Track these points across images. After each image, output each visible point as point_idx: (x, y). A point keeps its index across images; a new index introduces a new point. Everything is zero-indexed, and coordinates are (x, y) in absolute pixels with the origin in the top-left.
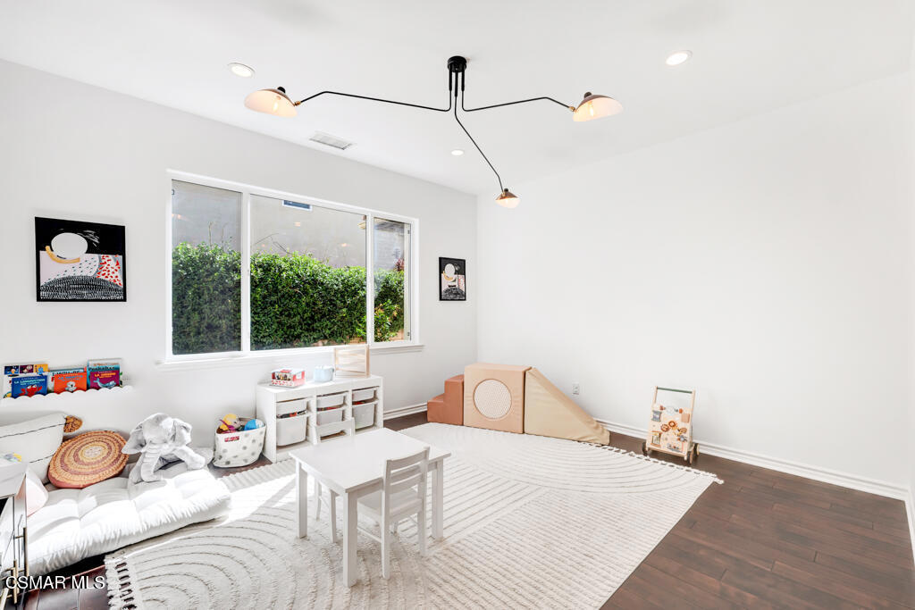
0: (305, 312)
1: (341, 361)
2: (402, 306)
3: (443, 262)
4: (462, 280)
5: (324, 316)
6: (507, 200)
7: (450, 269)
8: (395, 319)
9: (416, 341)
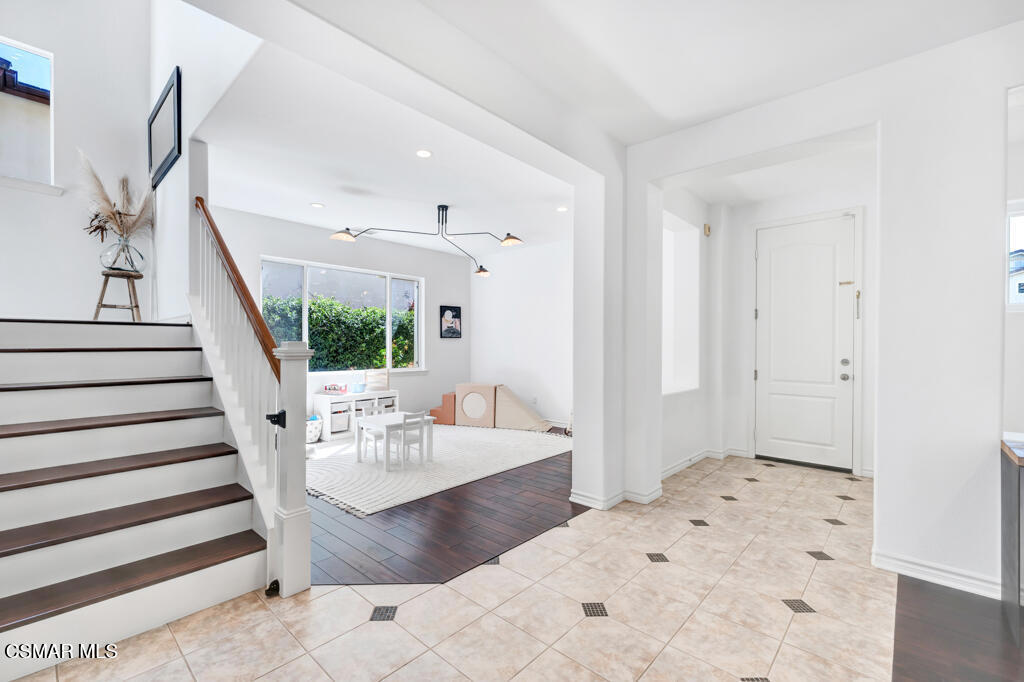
0: (331, 346)
1: (369, 380)
2: (413, 342)
3: (443, 309)
4: (458, 323)
5: (346, 349)
6: (482, 273)
7: (449, 314)
8: (406, 352)
9: (423, 368)
